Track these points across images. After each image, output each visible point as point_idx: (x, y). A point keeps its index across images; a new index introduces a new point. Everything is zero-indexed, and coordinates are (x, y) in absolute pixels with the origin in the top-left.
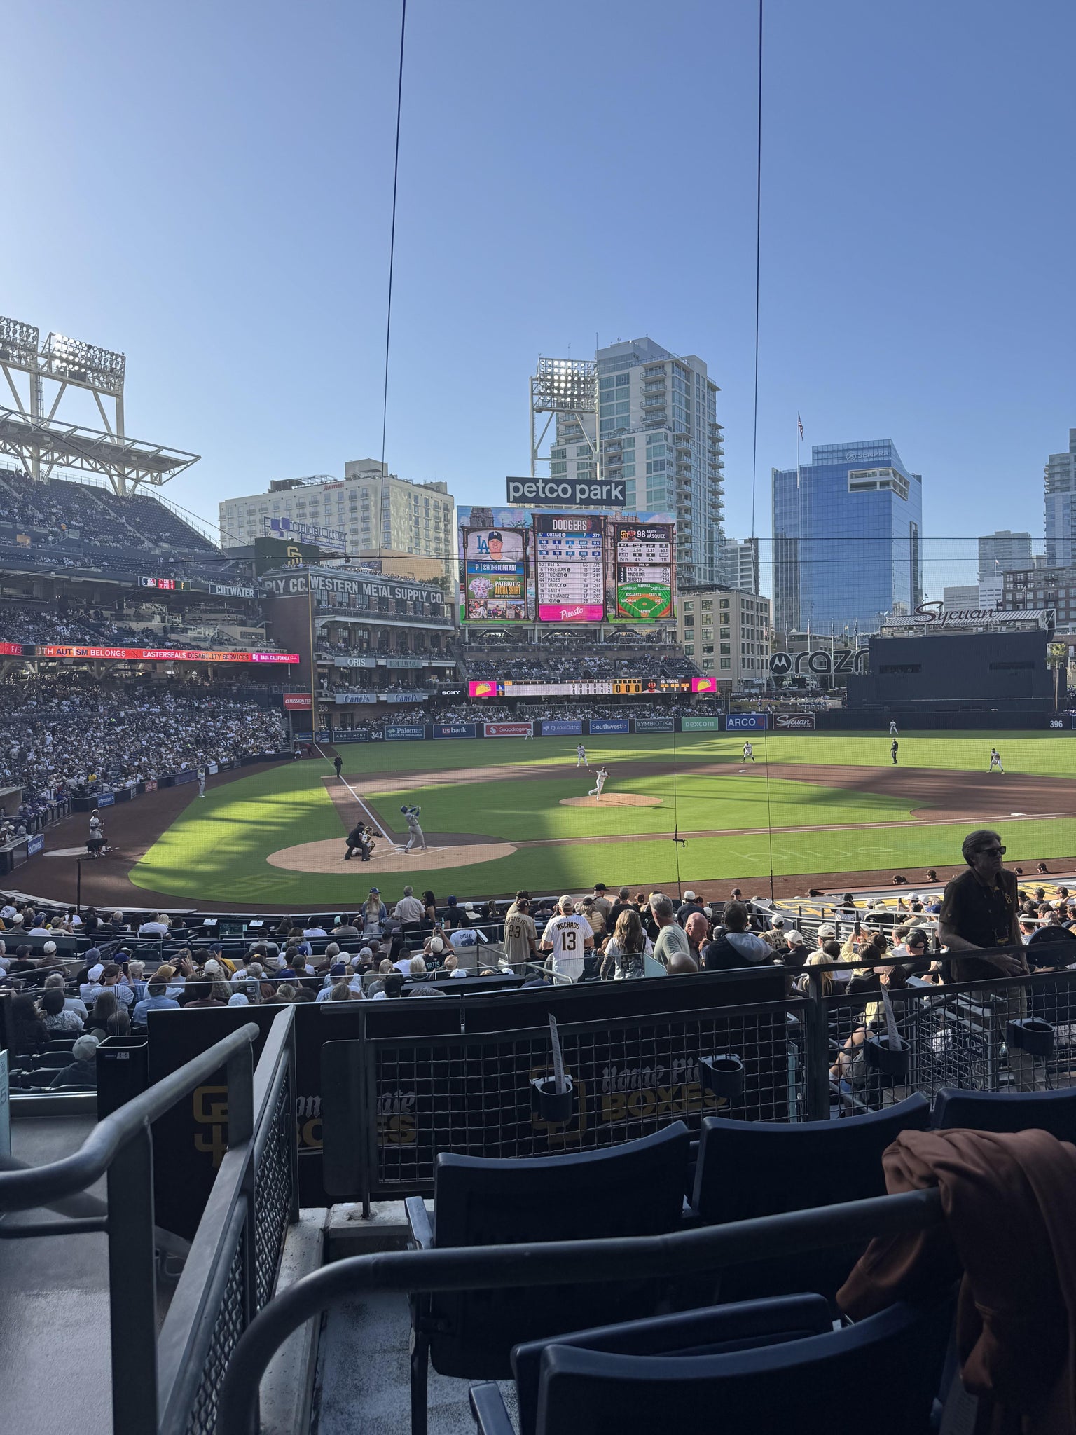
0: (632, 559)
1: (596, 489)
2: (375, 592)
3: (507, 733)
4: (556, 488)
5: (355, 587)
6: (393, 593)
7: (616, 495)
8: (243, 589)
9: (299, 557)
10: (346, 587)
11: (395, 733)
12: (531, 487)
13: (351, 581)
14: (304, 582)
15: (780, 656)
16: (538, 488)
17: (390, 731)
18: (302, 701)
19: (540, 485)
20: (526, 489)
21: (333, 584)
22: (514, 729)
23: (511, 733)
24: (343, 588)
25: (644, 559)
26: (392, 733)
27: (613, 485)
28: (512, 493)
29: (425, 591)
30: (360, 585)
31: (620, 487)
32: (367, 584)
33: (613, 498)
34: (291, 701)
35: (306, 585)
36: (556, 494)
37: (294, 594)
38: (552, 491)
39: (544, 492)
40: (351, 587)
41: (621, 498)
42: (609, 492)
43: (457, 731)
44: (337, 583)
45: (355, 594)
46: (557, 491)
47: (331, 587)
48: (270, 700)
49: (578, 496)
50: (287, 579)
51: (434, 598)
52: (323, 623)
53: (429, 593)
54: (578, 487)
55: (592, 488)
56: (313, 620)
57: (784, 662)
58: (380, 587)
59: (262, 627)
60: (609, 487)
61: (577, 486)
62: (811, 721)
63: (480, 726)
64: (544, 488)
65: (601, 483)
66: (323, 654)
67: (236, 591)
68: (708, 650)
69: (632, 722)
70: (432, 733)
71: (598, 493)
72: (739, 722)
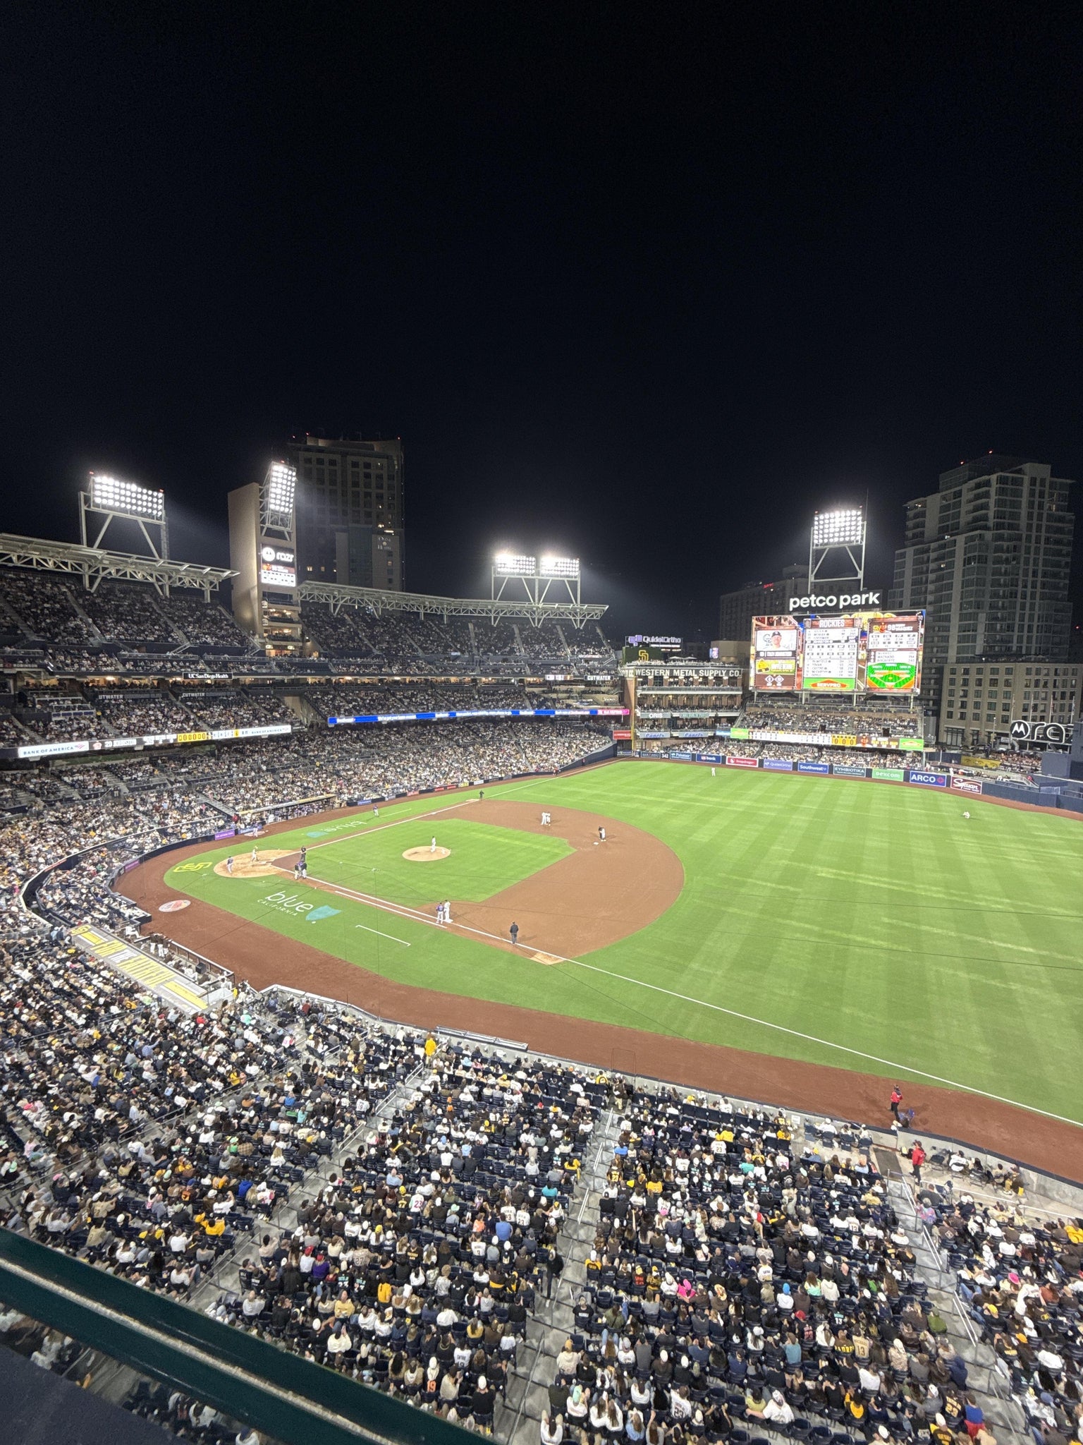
0: (881, 646)
1: (856, 598)
2: (682, 674)
3: (741, 764)
4: (824, 599)
5: (667, 672)
6: (697, 672)
7: (873, 601)
8: (604, 677)
9: (646, 655)
10: (660, 673)
11: (675, 756)
12: (805, 600)
13: (664, 670)
14: (632, 672)
15: (1020, 724)
16: (811, 600)
17: (672, 755)
18: (625, 735)
19: (813, 597)
21: (651, 672)
22: (745, 762)
23: (743, 764)
24: (657, 674)
25: (893, 645)
27: (871, 593)
28: (792, 607)
29: (724, 670)
30: (672, 671)
31: (877, 595)
32: (676, 669)
33: (871, 602)
34: (618, 735)
36: (824, 603)
38: (821, 601)
39: (815, 603)
40: (664, 673)
41: (877, 602)
42: (867, 599)
43: (711, 759)
44: (654, 671)
45: (667, 676)
46: (825, 601)
47: (649, 674)
49: (842, 603)
51: (732, 673)
52: (639, 694)
53: (728, 671)
54: (842, 598)
55: (854, 597)
56: (635, 692)
57: (1022, 728)
58: (686, 670)
59: (615, 694)
60: (867, 595)
61: (841, 596)
62: (979, 786)
63: (724, 758)
64: (815, 600)
65: (861, 594)
67: (600, 678)
68: (992, 706)
69: (831, 767)
70: (695, 758)
71: (858, 599)
72: (920, 778)
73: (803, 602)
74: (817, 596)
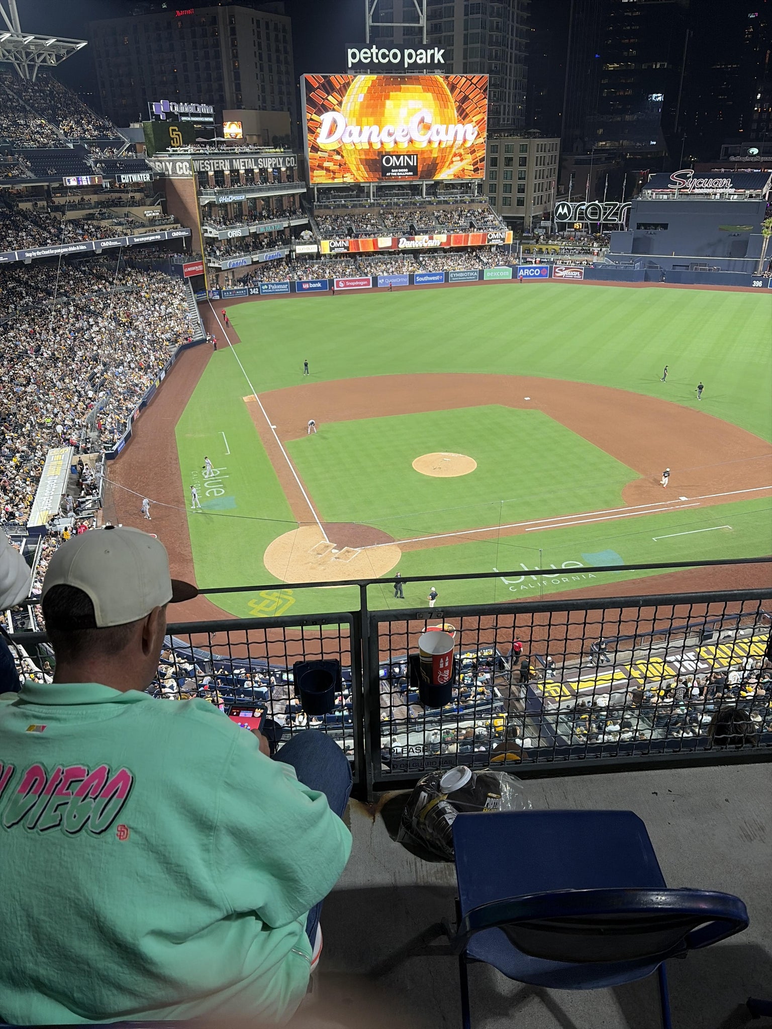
1: (421, 54)
2: (243, 166)
3: (352, 286)
4: (387, 53)
5: (227, 163)
6: (257, 164)
7: (439, 60)
8: (141, 175)
9: (179, 135)
10: (220, 165)
11: (268, 289)
12: (365, 53)
13: (224, 159)
14: (188, 166)
15: (564, 205)
16: (372, 54)
17: (263, 288)
18: (197, 267)
19: (374, 50)
20: (362, 55)
21: (210, 164)
22: (357, 283)
23: (355, 286)
24: (218, 167)
26: (265, 289)
27: (436, 49)
28: (350, 60)
29: (281, 157)
30: (231, 161)
31: (442, 51)
32: (236, 159)
33: (436, 61)
34: (189, 269)
35: (191, 168)
36: (387, 59)
37: (181, 176)
38: (384, 56)
39: (377, 58)
40: (225, 165)
41: (442, 61)
42: (433, 56)
43: (314, 285)
44: (213, 163)
45: (227, 170)
46: (388, 56)
47: (209, 168)
48: (173, 268)
49: (407, 60)
50: (174, 162)
51: (289, 162)
52: (207, 202)
53: (284, 158)
54: (407, 52)
55: (418, 52)
56: (198, 199)
57: (566, 210)
58: (246, 160)
59: (158, 204)
60: (432, 51)
61: (406, 50)
62: (581, 273)
63: (331, 282)
64: (377, 54)
65: (425, 48)
66: (209, 229)
67: (136, 178)
68: (508, 188)
69: (447, 274)
70: (295, 288)
71: (423, 57)
72: (527, 272)
73: (363, 55)
74: (379, 48)
